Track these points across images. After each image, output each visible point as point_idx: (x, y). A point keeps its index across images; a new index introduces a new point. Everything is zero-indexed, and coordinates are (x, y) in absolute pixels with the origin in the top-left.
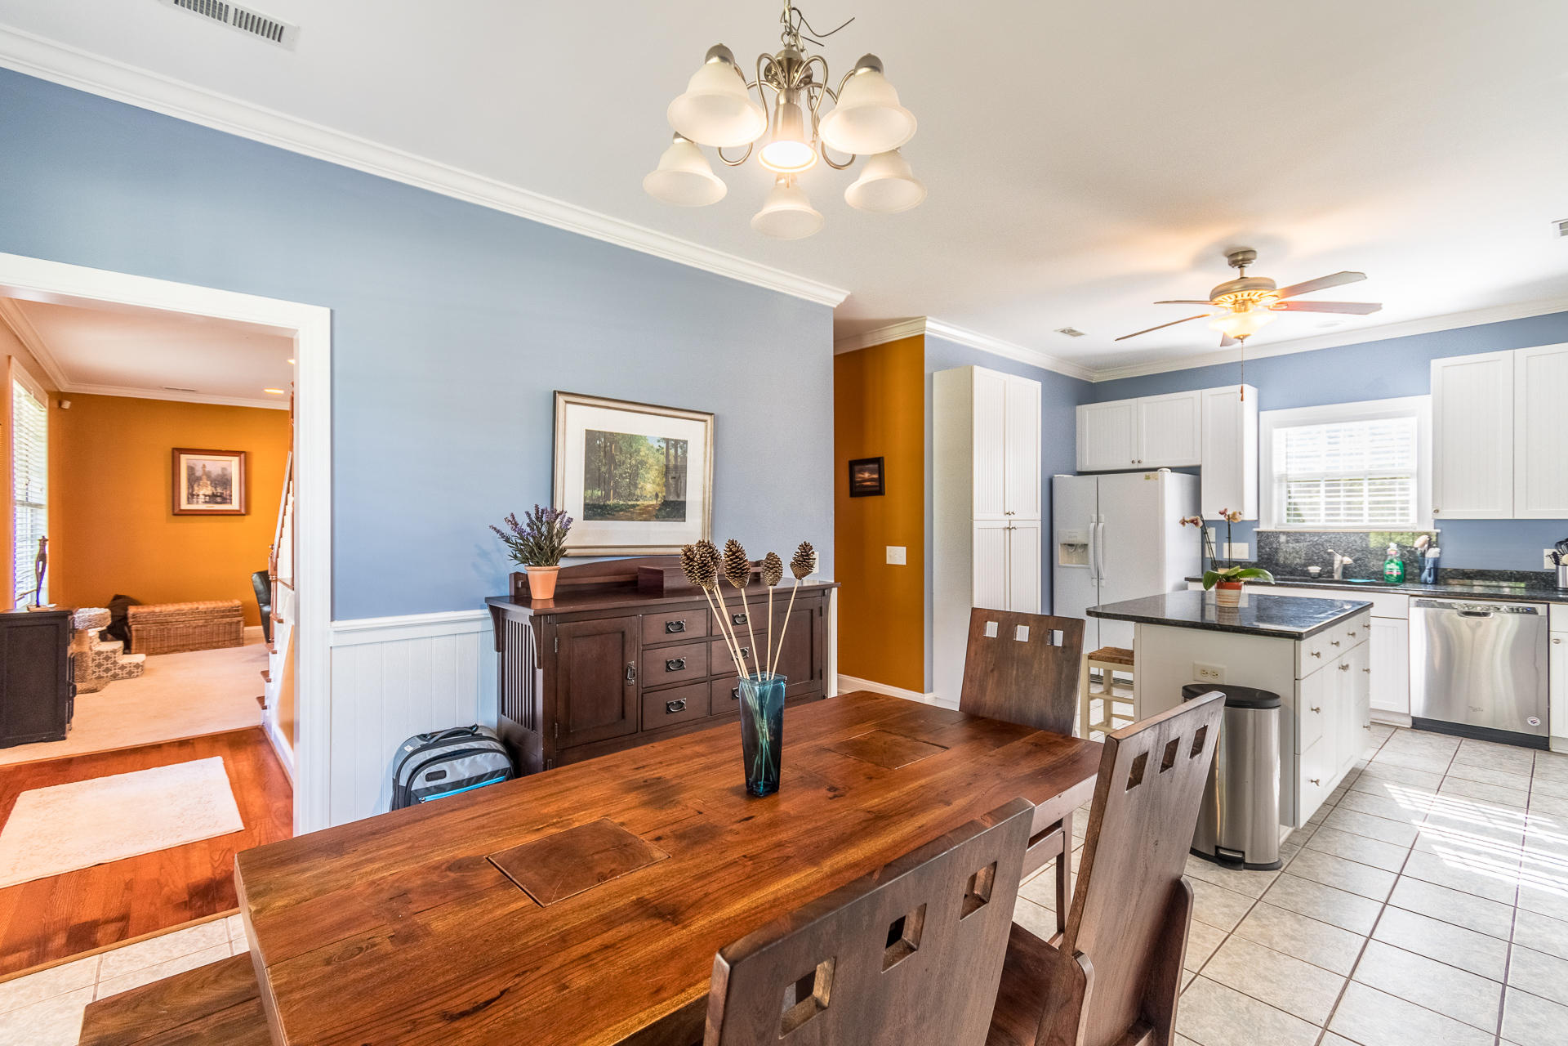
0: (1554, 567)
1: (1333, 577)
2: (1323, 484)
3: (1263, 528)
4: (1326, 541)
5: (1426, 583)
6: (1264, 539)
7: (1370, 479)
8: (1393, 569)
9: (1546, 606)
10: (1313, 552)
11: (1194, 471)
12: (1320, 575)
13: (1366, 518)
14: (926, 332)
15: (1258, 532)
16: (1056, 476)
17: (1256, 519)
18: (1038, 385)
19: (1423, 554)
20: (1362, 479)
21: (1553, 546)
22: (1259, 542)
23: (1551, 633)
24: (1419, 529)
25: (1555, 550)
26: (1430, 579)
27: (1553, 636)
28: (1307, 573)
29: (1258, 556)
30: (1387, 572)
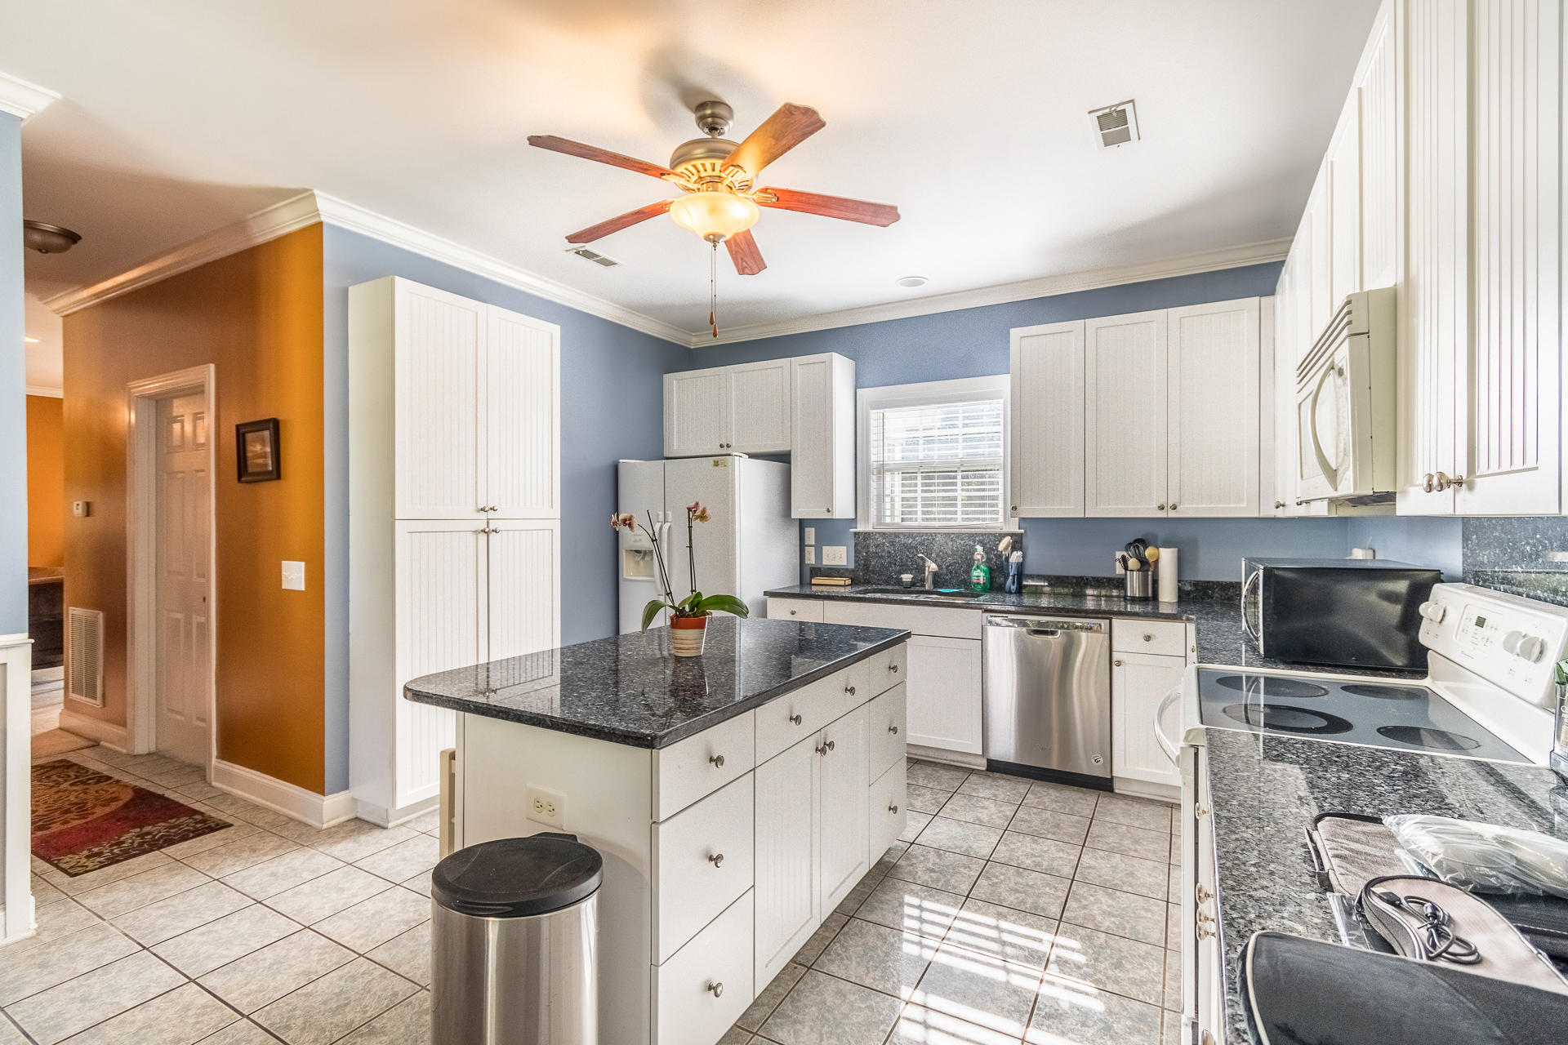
0: (1123, 572)
1: (924, 586)
2: (919, 476)
3: (861, 528)
4: (920, 543)
5: (1010, 592)
6: (862, 540)
7: (962, 471)
8: (979, 575)
9: (1108, 621)
10: (907, 556)
11: (784, 458)
12: (913, 584)
13: (959, 516)
14: (323, 219)
15: (855, 533)
16: (621, 461)
17: (854, 517)
18: (556, 329)
19: (1007, 559)
20: (956, 471)
21: (1124, 548)
22: (856, 545)
23: (1114, 653)
24: (1006, 530)
25: (1125, 553)
26: (1014, 588)
27: (1116, 656)
28: (899, 582)
29: (856, 562)
30: (974, 580)
